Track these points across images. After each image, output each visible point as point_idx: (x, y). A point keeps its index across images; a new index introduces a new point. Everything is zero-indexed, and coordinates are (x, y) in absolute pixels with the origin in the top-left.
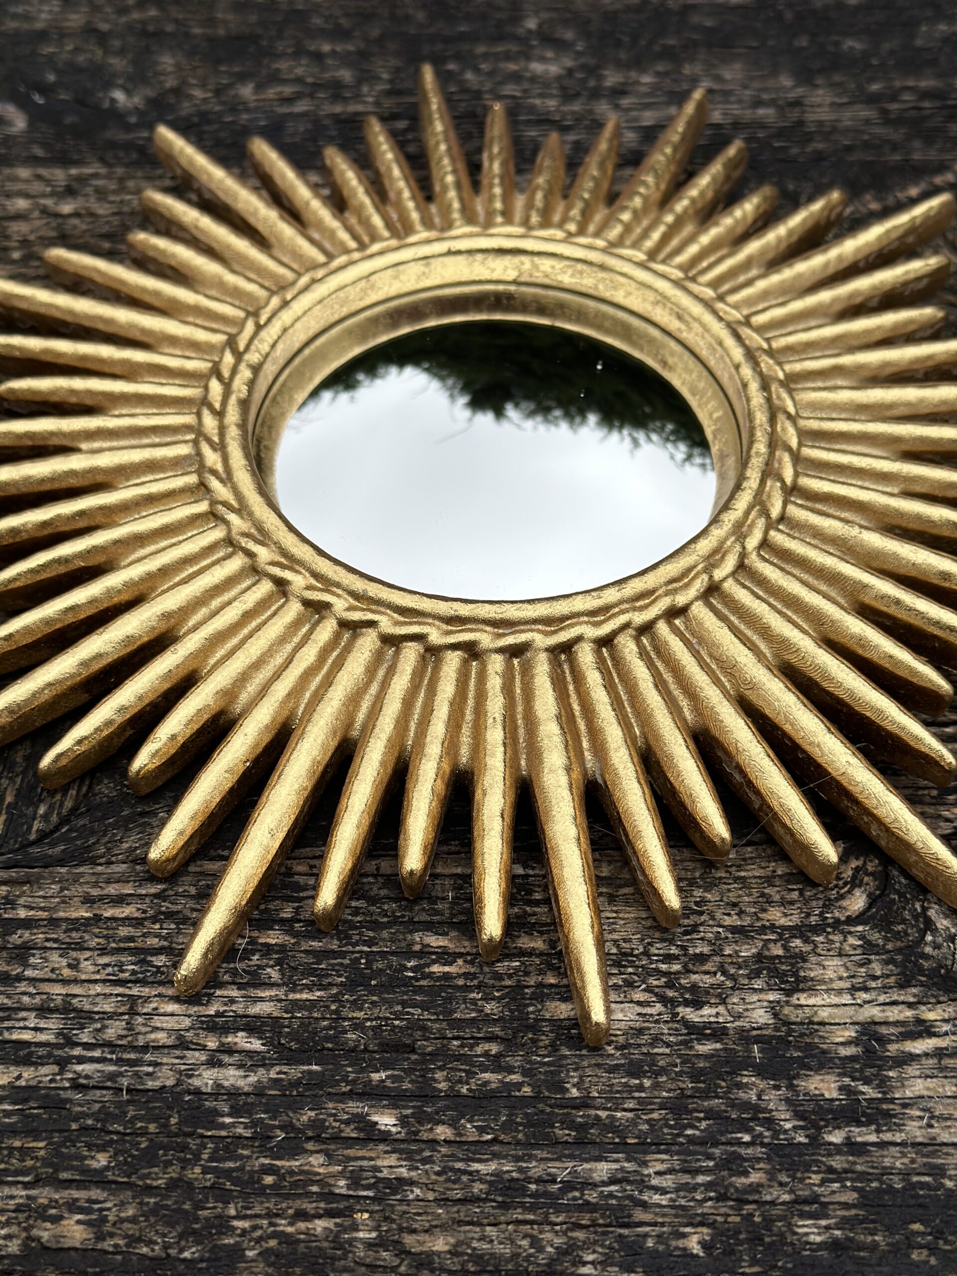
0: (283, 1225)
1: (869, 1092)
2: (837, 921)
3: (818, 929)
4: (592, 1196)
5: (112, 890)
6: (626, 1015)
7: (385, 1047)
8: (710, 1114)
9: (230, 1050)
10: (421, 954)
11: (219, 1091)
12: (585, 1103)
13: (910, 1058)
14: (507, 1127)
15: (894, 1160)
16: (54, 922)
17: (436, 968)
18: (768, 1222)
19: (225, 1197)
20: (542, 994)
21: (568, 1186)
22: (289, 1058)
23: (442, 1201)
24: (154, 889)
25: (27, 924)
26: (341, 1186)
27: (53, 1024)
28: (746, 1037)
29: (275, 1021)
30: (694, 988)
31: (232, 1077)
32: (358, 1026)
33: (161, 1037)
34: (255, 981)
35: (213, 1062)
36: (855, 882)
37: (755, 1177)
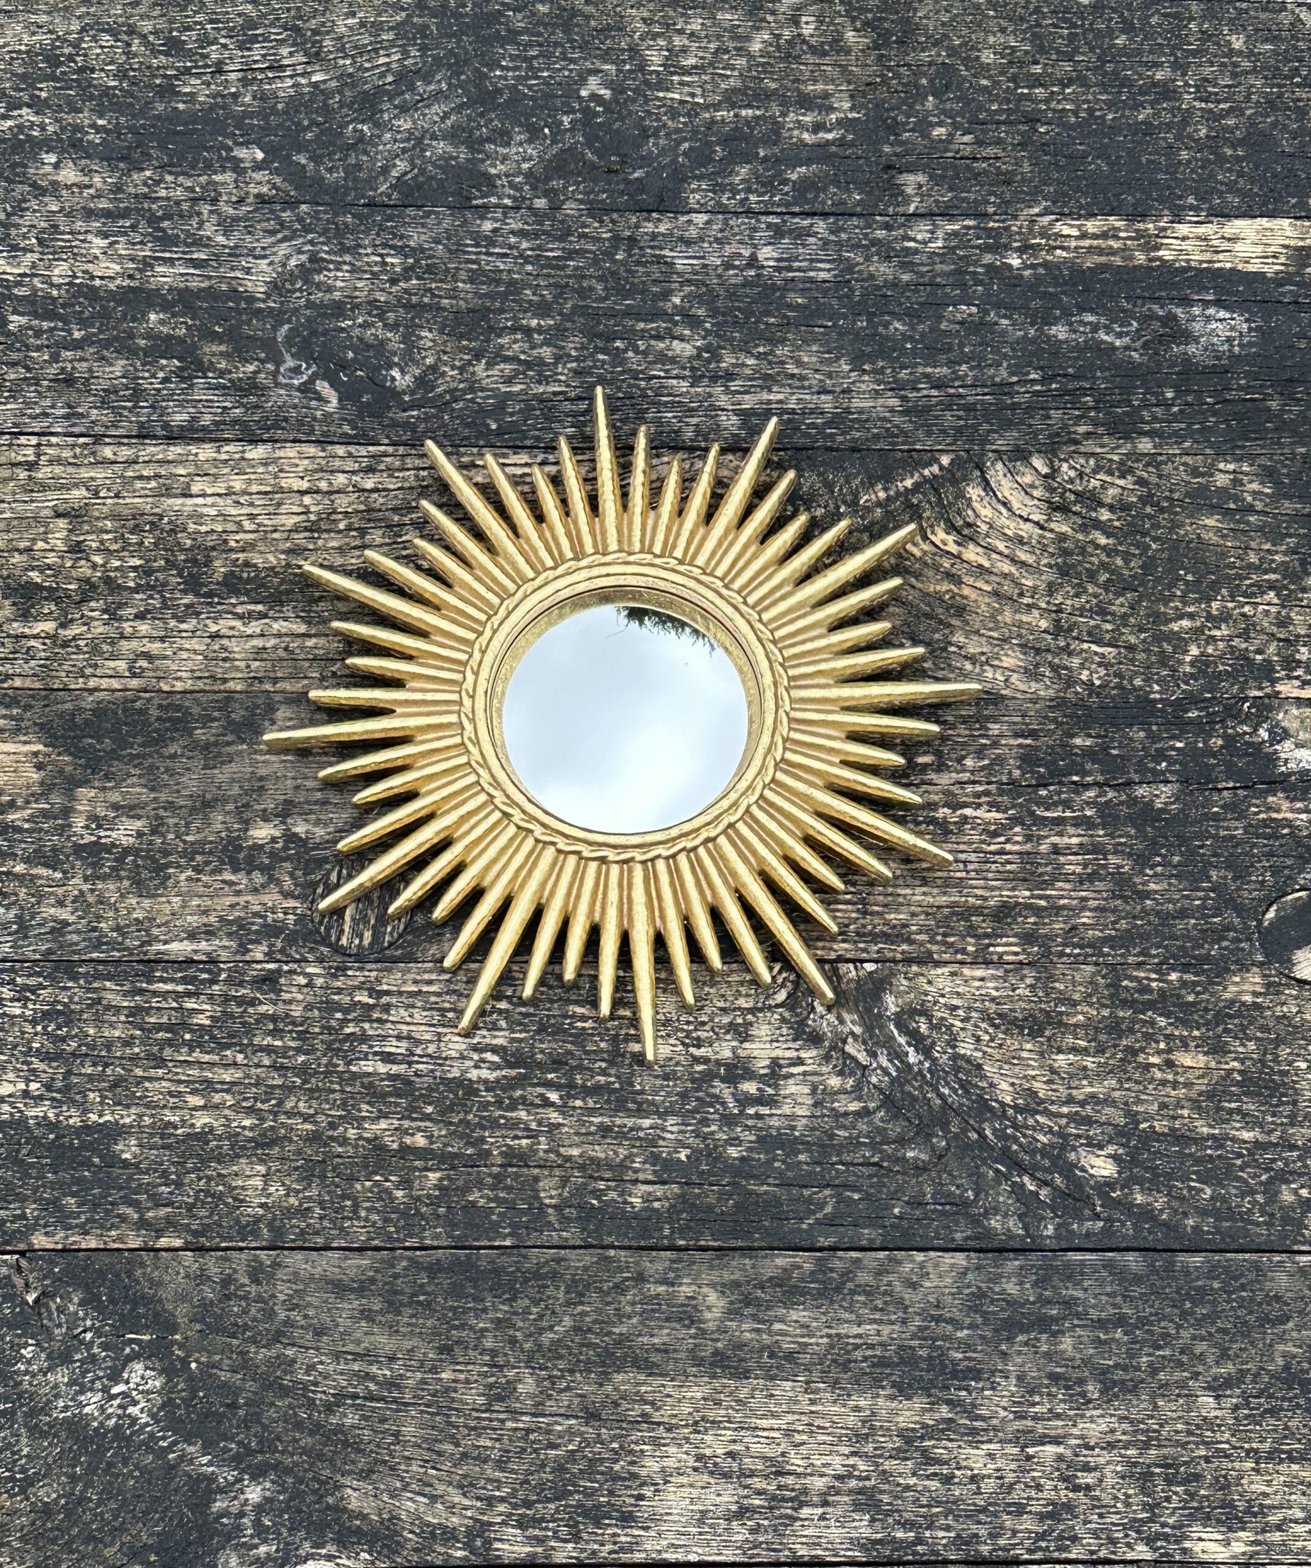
0: (509, 1141)
1: (770, 1091)
2: (770, 1007)
3: (761, 1010)
4: (641, 1134)
5: (426, 977)
6: (665, 1051)
7: (554, 1062)
8: (698, 1099)
9: (483, 1061)
10: (572, 1017)
11: (480, 1080)
12: (642, 1092)
13: (792, 1075)
14: (608, 1102)
15: (775, 1122)
16: (400, 993)
17: (579, 1024)
18: (716, 1147)
19: (484, 1128)
20: (628, 1038)
21: (631, 1129)
22: (511, 1066)
23: (577, 1134)
24: (447, 977)
25: (387, 993)
26: (533, 1126)
27: (404, 1044)
28: (718, 1063)
29: (504, 1048)
30: (698, 1038)
31: (485, 1074)
32: (542, 1052)
33: (453, 1054)
34: (494, 1027)
35: (476, 1067)
36: (783, 985)
37: (713, 1128)
